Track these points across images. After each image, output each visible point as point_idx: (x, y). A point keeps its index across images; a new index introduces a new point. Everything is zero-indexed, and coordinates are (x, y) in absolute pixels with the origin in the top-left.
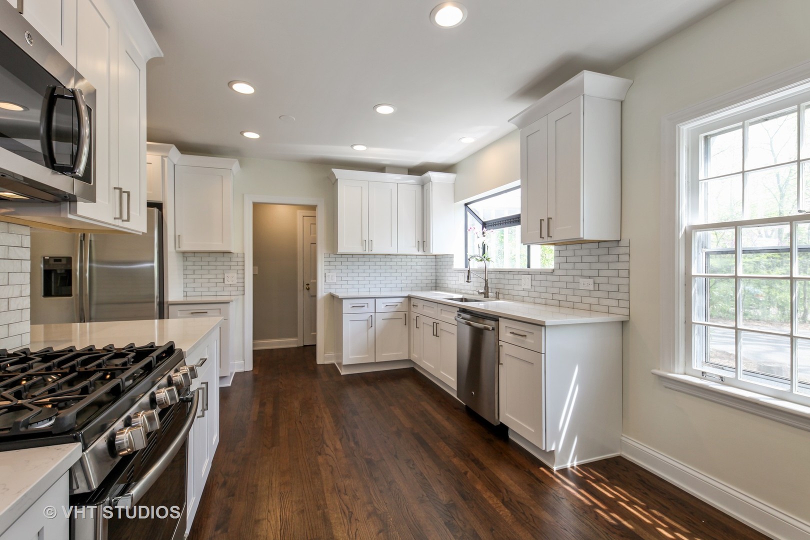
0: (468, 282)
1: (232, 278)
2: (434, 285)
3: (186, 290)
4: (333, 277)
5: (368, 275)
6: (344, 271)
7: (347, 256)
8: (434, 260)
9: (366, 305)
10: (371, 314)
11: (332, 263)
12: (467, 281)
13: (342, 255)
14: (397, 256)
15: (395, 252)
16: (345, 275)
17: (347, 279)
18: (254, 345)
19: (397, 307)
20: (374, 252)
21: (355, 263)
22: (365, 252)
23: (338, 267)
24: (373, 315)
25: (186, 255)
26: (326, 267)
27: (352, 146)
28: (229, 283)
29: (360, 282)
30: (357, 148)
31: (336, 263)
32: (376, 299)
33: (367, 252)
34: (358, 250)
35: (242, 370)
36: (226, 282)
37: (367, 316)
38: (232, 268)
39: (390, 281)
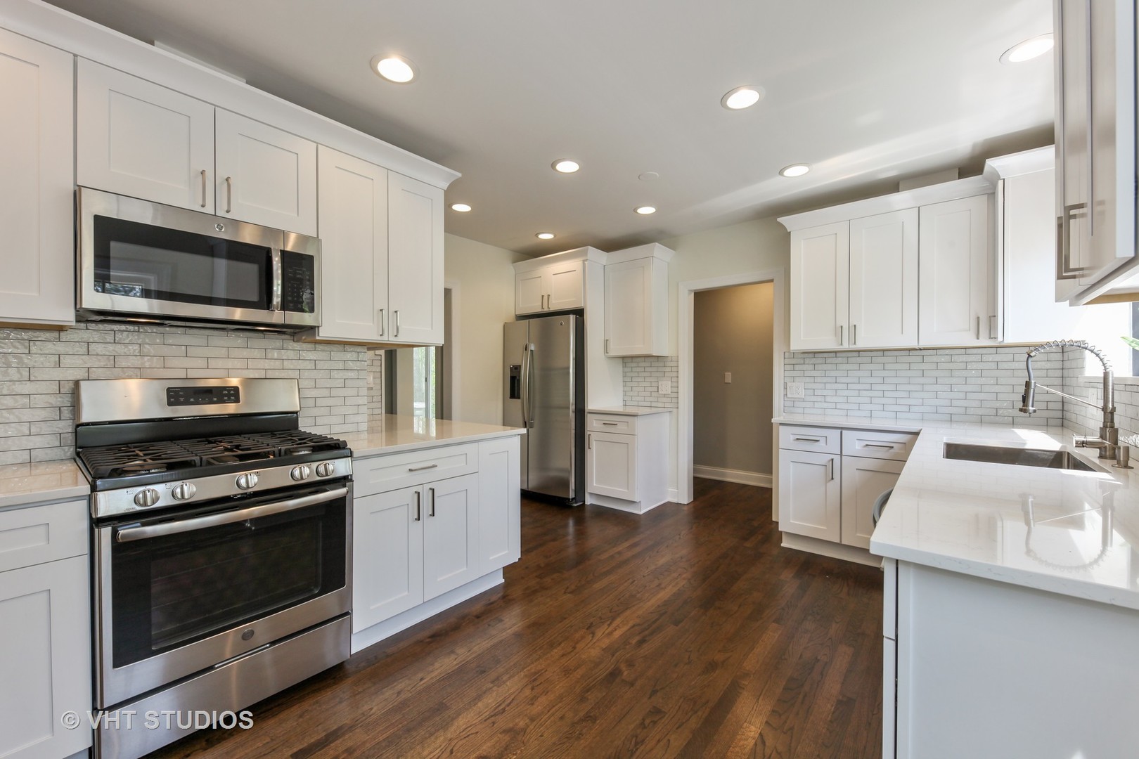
0: (1023, 410)
1: (666, 386)
2: (1059, 414)
3: (626, 398)
4: (798, 389)
5: (868, 387)
6: (818, 380)
7: (825, 355)
8: (1059, 356)
9: (822, 440)
10: (832, 456)
11: (797, 367)
12: (1021, 410)
13: (815, 353)
14: (940, 352)
15: (914, 344)
16: (821, 386)
17: (825, 393)
18: (695, 471)
19: (892, 450)
20: (861, 344)
21: (840, 367)
22: (841, 347)
23: (807, 373)
24: (837, 459)
25: (626, 360)
26: (787, 373)
27: (781, 173)
28: (663, 393)
29: (851, 400)
30: (788, 173)
31: (805, 367)
32: (843, 431)
33: (846, 346)
34: (829, 343)
35: (675, 501)
36: (660, 392)
37: (824, 459)
38: (667, 374)
39: (921, 400)
